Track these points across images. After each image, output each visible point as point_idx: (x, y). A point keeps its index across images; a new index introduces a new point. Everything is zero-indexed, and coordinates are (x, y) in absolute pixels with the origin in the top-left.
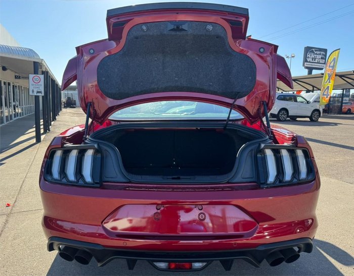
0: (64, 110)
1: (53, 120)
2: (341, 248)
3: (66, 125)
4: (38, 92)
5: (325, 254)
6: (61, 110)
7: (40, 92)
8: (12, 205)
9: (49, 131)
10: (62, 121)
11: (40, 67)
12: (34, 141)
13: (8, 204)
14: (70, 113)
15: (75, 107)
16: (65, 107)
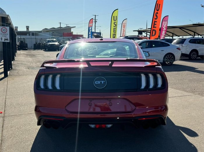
0: (18, 52)
1: (13, 61)
2: (193, 130)
3: (23, 64)
4: (5, 40)
5: (183, 133)
6: (16, 52)
7: (7, 40)
8: (3, 112)
9: (12, 68)
10: (19, 61)
11: (6, 21)
12: (3, 75)
13: (1, 112)
14: (24, 54)
15: (26, 50)
16: (19, 50)
